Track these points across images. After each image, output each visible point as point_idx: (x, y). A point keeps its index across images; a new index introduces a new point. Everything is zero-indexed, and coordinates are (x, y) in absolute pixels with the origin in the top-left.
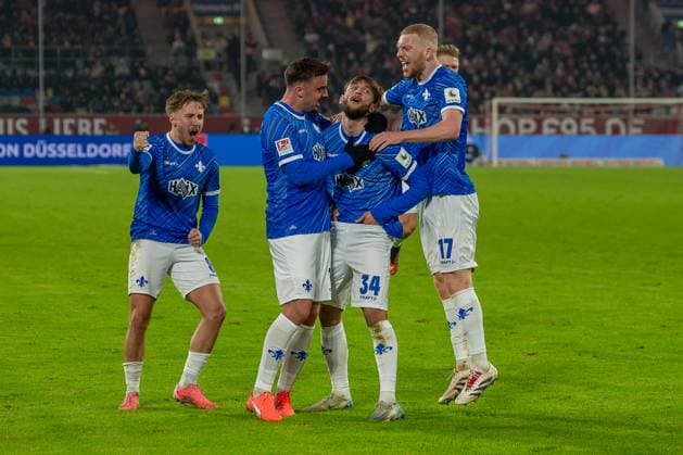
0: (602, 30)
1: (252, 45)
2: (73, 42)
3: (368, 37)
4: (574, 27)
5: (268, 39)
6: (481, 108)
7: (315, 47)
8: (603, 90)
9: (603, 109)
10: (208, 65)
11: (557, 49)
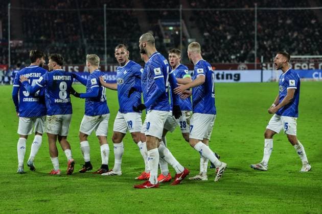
0: (316, 30)
1: (184, 37)
2: (117, 37)
3: (227, 33)
4: (306, 29)
5: (190, 35)
6: (271, 60)
7: (207, 38)
8: (317, 52)
9: (318, 60)
10: (168, 45)
11: (299, 37)
